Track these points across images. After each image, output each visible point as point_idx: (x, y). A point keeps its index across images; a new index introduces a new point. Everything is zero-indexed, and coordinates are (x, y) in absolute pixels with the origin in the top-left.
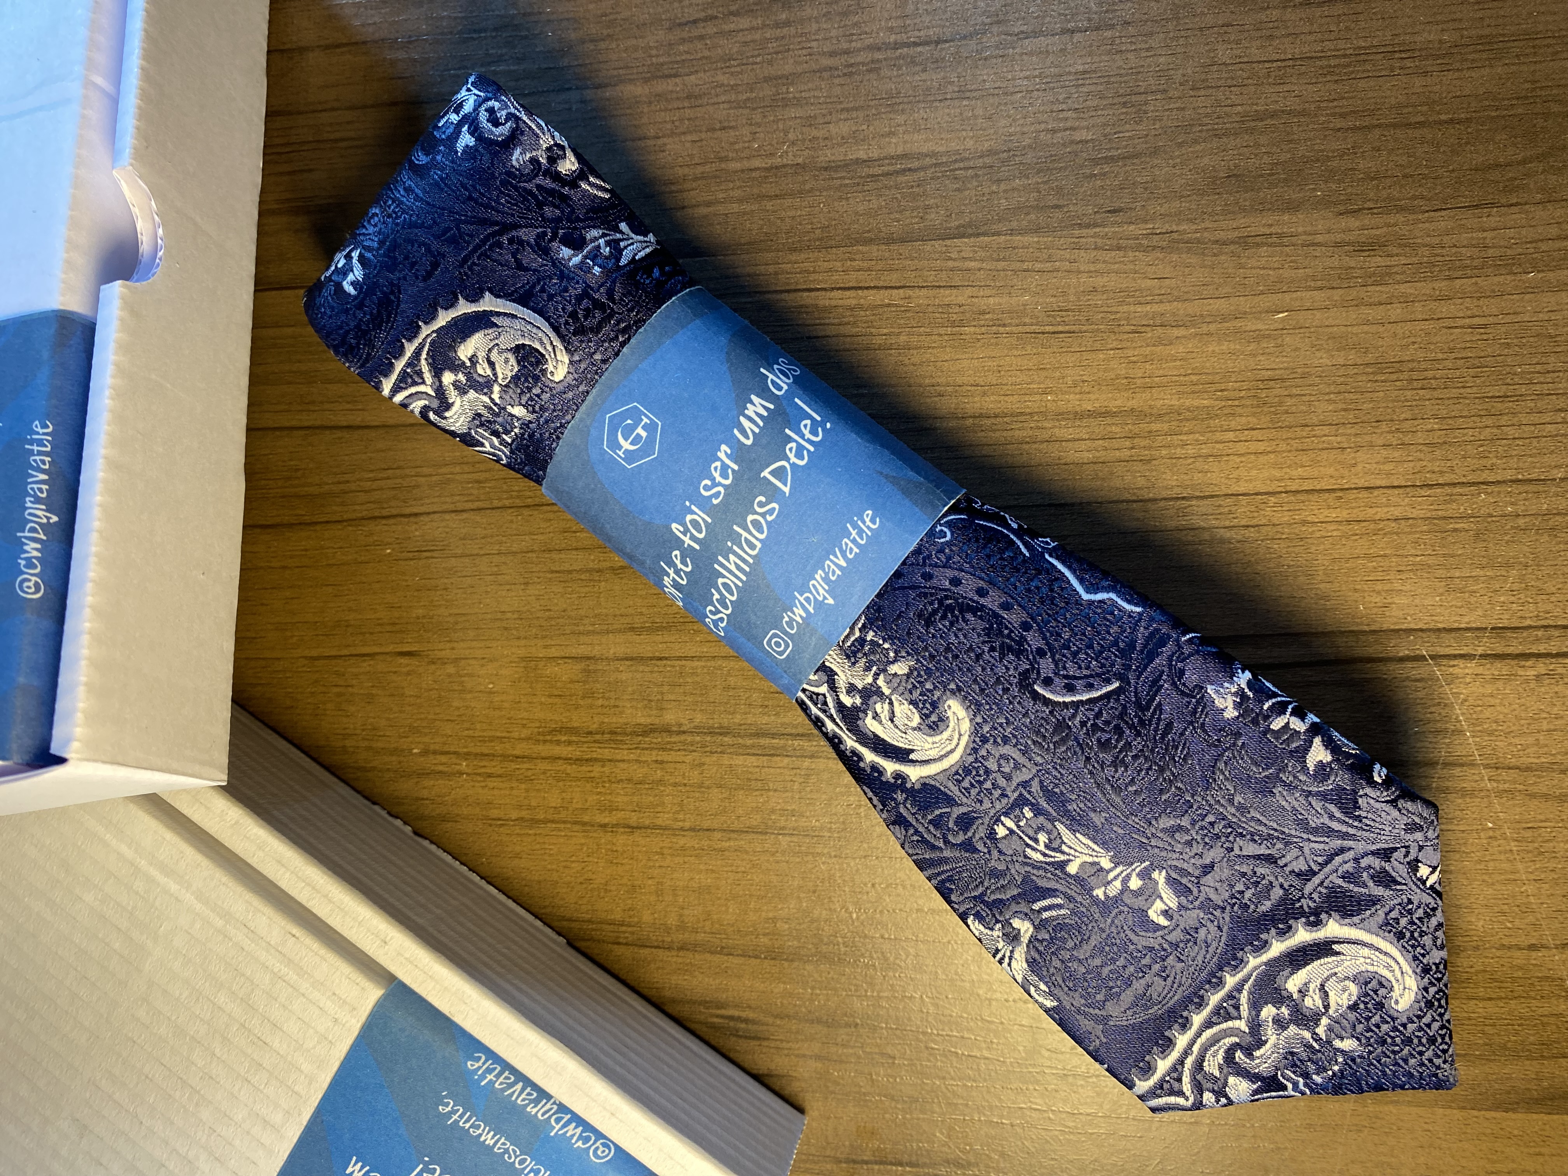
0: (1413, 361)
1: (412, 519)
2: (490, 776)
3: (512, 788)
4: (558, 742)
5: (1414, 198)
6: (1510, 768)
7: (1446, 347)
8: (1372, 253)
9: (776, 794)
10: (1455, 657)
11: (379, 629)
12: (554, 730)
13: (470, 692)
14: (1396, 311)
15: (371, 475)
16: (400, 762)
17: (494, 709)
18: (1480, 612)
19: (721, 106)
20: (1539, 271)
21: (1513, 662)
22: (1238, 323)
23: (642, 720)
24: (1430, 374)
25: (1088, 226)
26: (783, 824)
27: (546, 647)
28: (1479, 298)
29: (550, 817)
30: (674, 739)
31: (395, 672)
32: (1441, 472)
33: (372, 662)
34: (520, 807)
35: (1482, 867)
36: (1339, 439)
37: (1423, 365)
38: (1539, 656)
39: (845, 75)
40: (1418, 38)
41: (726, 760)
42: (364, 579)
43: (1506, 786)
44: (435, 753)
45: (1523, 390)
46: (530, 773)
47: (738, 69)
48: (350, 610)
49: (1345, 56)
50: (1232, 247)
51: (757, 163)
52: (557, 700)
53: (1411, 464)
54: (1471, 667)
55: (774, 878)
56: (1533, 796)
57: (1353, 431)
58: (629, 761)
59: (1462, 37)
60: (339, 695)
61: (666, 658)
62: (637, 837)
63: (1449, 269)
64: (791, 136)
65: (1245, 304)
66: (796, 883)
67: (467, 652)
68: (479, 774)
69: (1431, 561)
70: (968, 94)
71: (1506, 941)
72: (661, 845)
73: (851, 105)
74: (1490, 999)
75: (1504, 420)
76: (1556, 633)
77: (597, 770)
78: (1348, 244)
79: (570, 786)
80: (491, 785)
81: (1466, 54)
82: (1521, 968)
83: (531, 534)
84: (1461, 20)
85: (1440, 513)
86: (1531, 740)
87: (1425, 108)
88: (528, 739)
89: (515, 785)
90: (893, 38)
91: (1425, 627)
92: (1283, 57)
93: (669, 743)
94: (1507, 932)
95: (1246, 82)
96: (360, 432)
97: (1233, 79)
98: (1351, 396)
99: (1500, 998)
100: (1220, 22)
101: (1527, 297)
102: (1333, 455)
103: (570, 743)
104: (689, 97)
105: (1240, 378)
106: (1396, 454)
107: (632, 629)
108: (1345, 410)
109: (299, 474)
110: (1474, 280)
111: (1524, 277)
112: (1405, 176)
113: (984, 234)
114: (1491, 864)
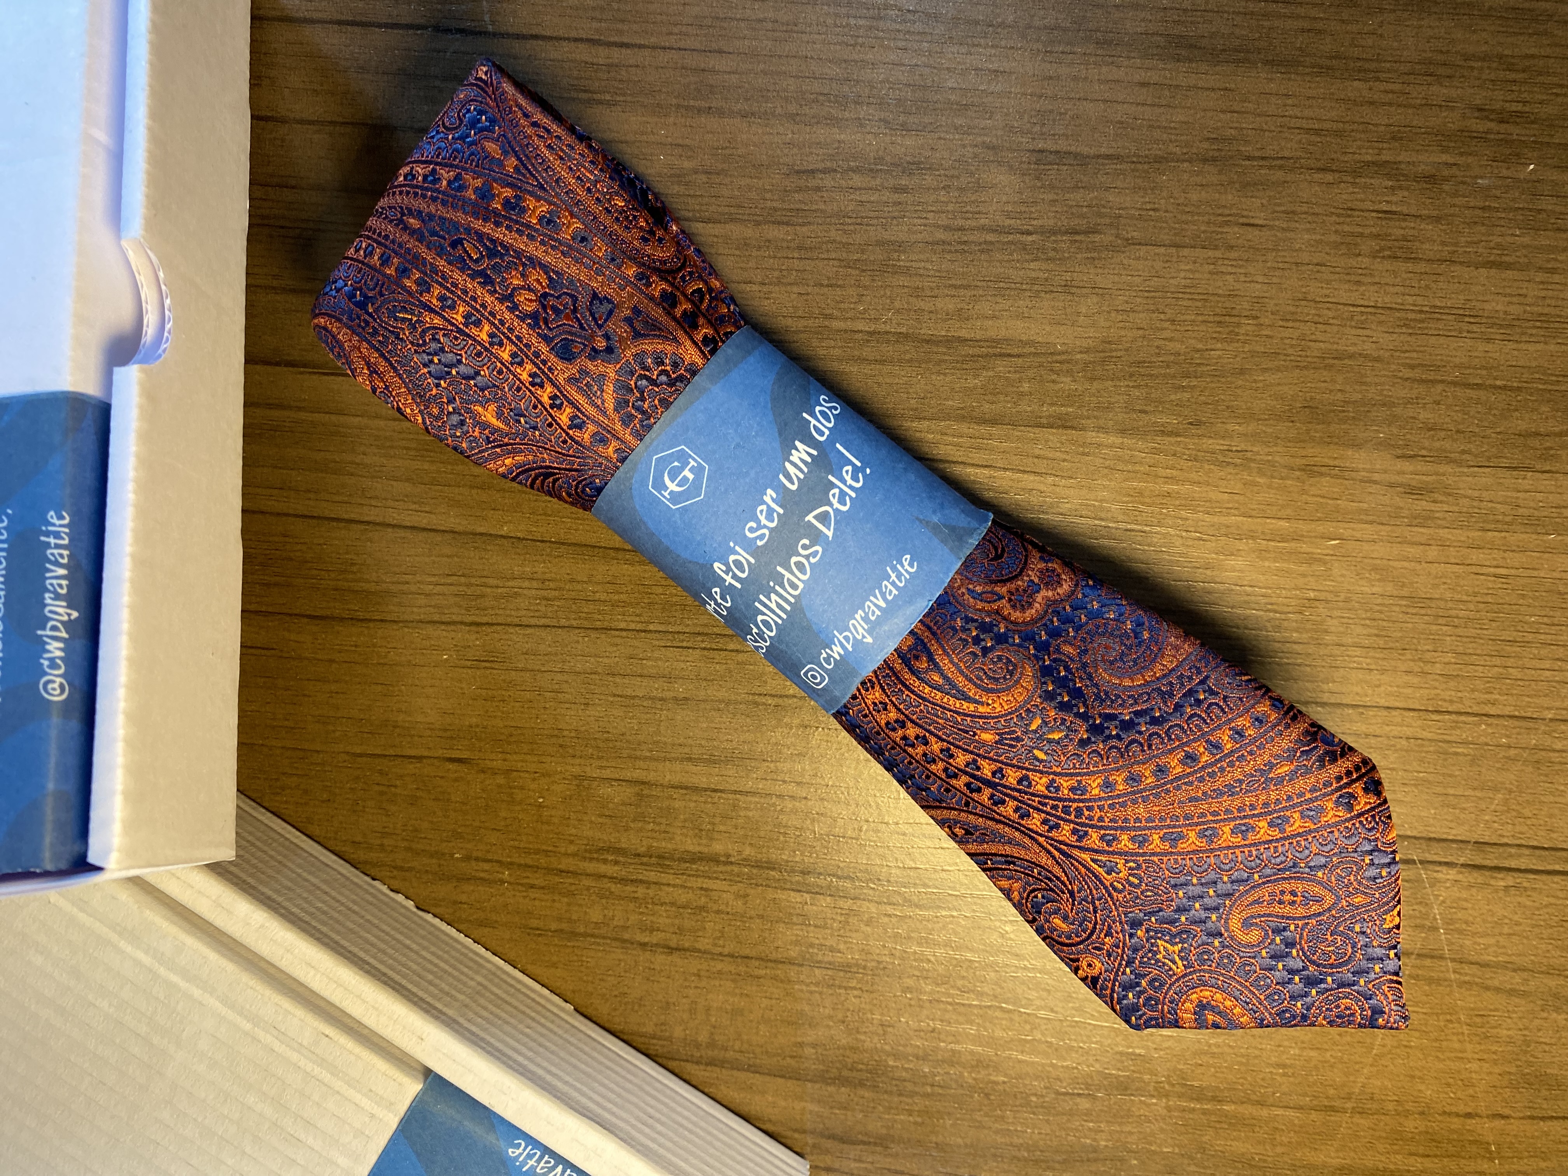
0: (1441, 599)
1: (473, 628)
2: (532, 886)
3: (554, 901)
4: (605, 861)
5: (1463, 452)
6: (1472, 963)
7: (1471, 590)
8: (1420, 497)
9: (817, 930)
10: (1440, 863)
11: (428, 733)
12: (602, 849)
13: (520, 804)
14: (1433, 553)
15: (433, 579)
16: (440, 866)
17: (542, 823)
18: (1466, 827)
19: (831, 263)
20: (1559, 535)
21: (1487, 873)
22: (1293, 545)
23: (691, 848)
24: (1453, 613)
25: (1171, 434)
26: (820, 958)
27: (601, 767)
28: (1505, 551)
29: (589, 931)
30: (721, 868)
31: (442, 777)
32: (1451, 701)
33: (418, 765)
34: (560, 919)
35: (1437, 1044)
36: (1368, 661)
37: (1450, 605)
38: (1510, 869)
39: (956, 251)
40: (1487, 306)
41: (770, 894)
42: (417, 682)
43: (1467, 978)
44: (477, 859)
45: (1530, 637)
46: (573, 888)
47: (851, 227)
48: (400, 711)
49: (1421, 312)
50: (1298, 473)
51: (860, 326)
52: (607, 821)
53: (1427, 691)
54: (1452, 874)
55: (807, 1008)
56: (1487, 988)
57: (1381, 655)
58: (674, 886)
59: (1525, 312)
60: (382, 793)
61: (721, 791)
62: (676, 958)
63: (1484, 522)
64: (897, 304)
65: (1302, 526)
66: (827, 1011)
67: (520, 764)
68: (522, 885)
69: (1431, 777)
70: (1074, 290)
71: (1447, 1109)
72: (699, 967)
73: (959, 283)
74: (1428, 1156)
75: (1510, 662)
76: (1527, 852)
77: (641, 891)
78: (1401, 485)
79: (613, 904)
80: (532, 896)
81: (1527, 328)
82: (1454, 1131)
83: (596, 656)
84: (1526, 296)
85: (1445, 737)
86: (1492, 941)
87: (1484, 372)
88: (574, 855)
89: (556, 897)
90: (1008, 222)
91: (1418, 835)
92: (1366, 303)
93: (715, 872)
94: (1449, 1101)
95: (1331, 321)
96: (425, 534)
97: (1319, 316)
98: (1385, 624)
99: (1436, 1156)
100: (1315, 261)
101: (1547, 555)
102: (1360, 675)
103: (616, 863)
104: (800, 248)
105: (1289, 594)
106: (1416, 680)
107: (690, 759)
108: (1377, 636)
109: (355, 569)
110: (1503, 534)
111: (1546, 538)
112: (1458, 431)
113: (1073, 428)
114: (1445, 1043)
